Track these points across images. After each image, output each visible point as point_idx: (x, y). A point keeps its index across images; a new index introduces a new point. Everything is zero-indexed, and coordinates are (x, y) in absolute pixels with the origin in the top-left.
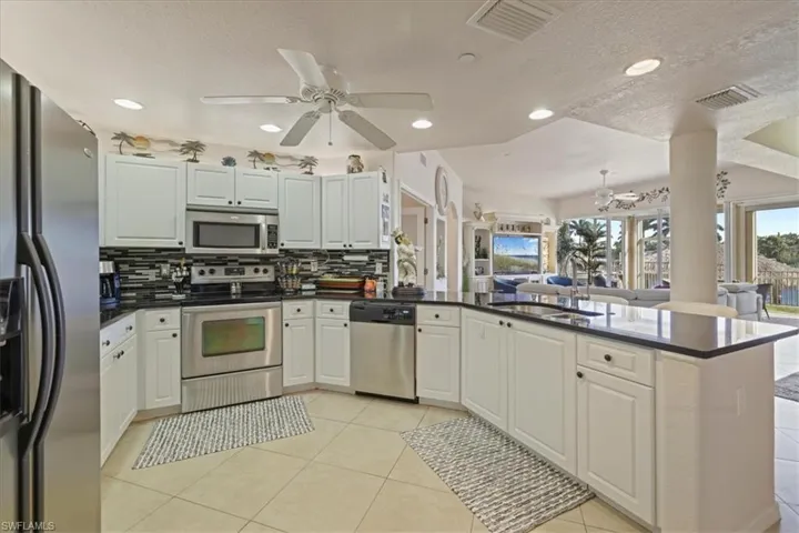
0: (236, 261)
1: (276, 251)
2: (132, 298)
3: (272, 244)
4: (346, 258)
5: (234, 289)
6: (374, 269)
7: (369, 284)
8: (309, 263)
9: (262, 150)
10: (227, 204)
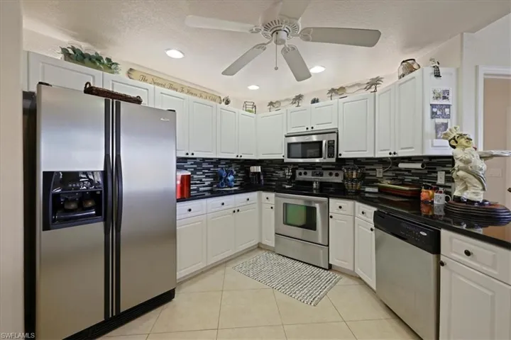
0: (320, 167)
1: (333, 160)
2: (274, 185)
3: (330, 155)
4: (401, 166)
5: (315, 185)
6: (436, 178)
7: (425, 194)
8: (375, 170)
9: (337, 87)
10: (305, 130)
